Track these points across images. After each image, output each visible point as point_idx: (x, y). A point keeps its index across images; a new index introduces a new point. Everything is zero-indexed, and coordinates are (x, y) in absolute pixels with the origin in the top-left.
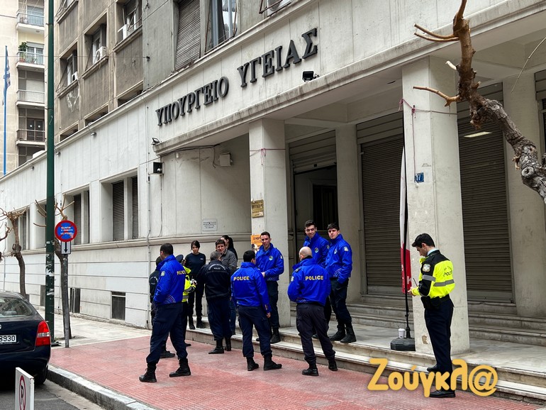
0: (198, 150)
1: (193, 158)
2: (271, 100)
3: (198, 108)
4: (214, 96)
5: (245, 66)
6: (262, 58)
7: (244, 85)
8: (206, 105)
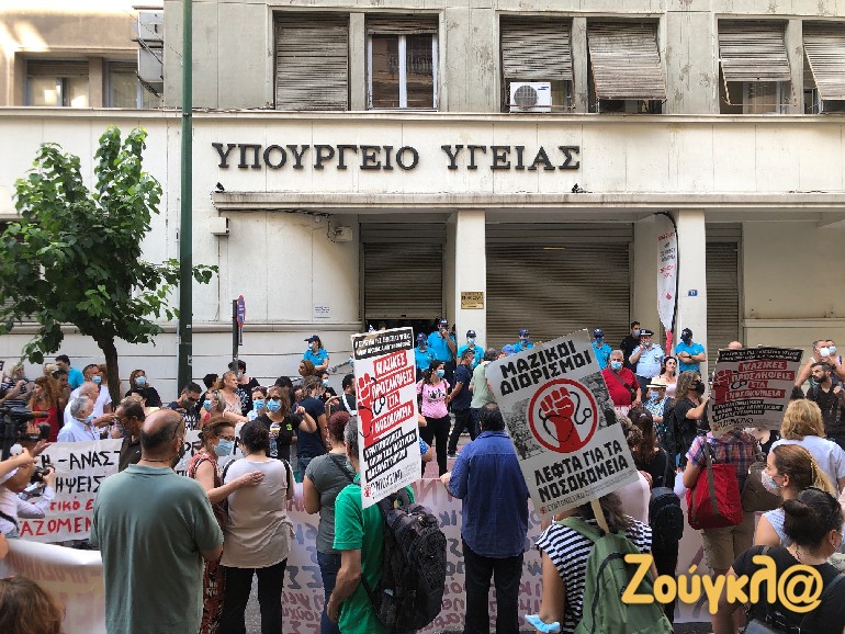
1: (302, 224)
3: (342, 167)
4: (384, 163)
5: (457, 147)
6: (488, 149)
7: (453, 167)
8: (364, 168)
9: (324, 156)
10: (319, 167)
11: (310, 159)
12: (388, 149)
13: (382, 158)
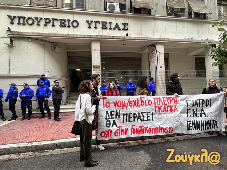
0: (44, 42)
1: (41, 44)
2: (110, 36)
3: (53, 25)
4: (67, 25)
5: (91, 21)
6: (101, 22)
7: (90, 27)
8: (61, 26)
9: (47, 22)
10: (45, 25)
11: (43, 22)
12: (69, 21)
13: (67, 23)
